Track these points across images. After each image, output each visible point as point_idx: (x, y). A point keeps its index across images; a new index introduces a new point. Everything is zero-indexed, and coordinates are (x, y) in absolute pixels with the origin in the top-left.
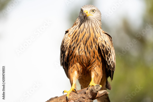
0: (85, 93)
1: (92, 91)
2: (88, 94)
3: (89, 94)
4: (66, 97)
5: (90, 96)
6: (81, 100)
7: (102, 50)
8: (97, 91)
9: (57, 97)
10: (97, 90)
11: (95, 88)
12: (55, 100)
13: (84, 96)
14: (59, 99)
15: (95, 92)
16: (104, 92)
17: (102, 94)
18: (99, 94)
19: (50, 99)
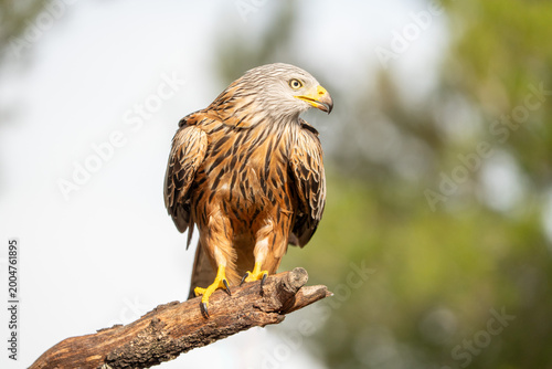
0: (262, 293)
1: (281, 288)
2: (269, 296)
3: (273, 295)
4: (202, 305)
5: (274, 302)
6: (248, 314)
7: (302, 181)
8: (298, 289)
9: (175, 303)
10: (298, 285)
11: (292, 278)
12: (170, 312)
13: (258, 302)
14: (183, 309)
15: (291, 290)
16: (318, 291)
17: (311, 296)
18: (302, 296)
19: (156, 309)
